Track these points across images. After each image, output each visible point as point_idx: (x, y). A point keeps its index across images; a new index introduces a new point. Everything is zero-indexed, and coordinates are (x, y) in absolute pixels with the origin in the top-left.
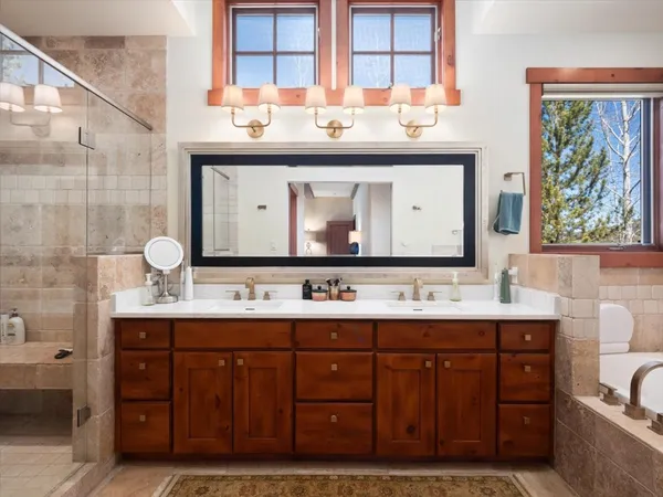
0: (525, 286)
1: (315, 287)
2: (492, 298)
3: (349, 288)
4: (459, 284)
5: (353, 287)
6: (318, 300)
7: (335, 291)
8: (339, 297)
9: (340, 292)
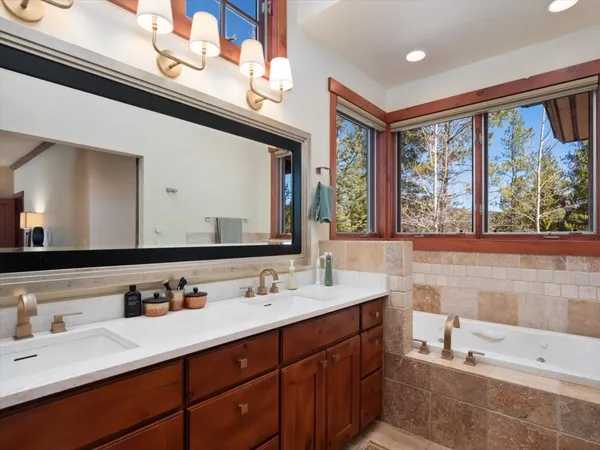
0: (343, 269)
1: (146, 295)
2: (314, 283)
3: (195, 290)
4: (296, 271)
5: (201, 289)
6: (156, 314)
7: (178, 296)
8: (185, 305)
9: (186, 296)
